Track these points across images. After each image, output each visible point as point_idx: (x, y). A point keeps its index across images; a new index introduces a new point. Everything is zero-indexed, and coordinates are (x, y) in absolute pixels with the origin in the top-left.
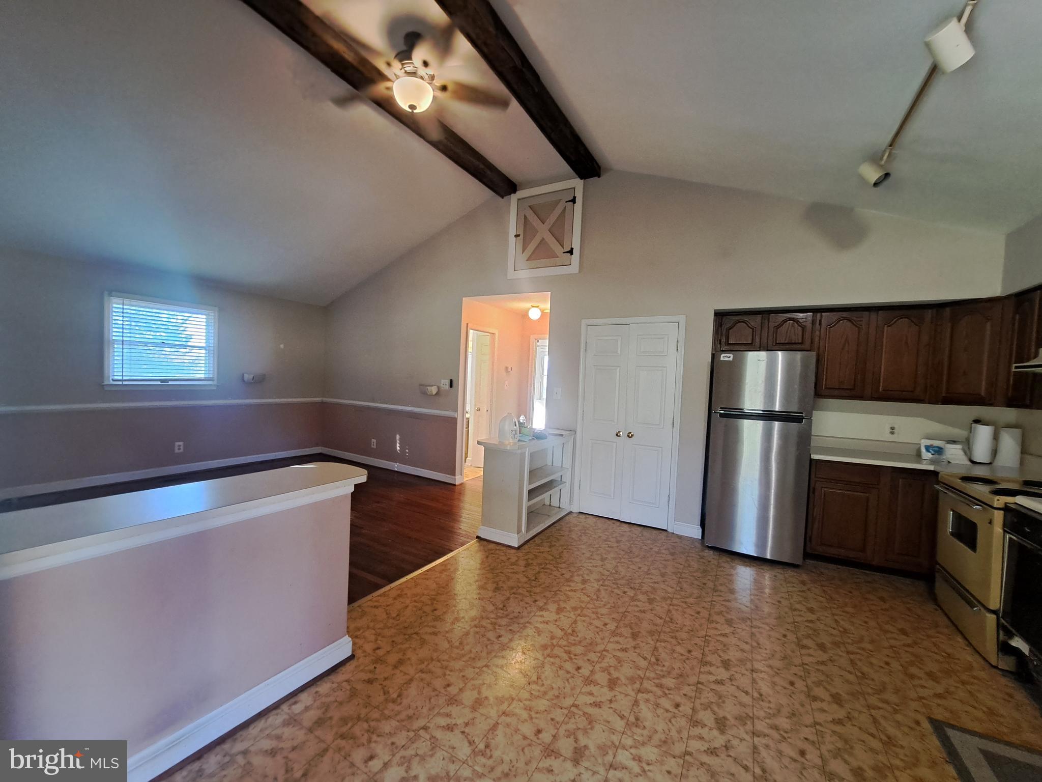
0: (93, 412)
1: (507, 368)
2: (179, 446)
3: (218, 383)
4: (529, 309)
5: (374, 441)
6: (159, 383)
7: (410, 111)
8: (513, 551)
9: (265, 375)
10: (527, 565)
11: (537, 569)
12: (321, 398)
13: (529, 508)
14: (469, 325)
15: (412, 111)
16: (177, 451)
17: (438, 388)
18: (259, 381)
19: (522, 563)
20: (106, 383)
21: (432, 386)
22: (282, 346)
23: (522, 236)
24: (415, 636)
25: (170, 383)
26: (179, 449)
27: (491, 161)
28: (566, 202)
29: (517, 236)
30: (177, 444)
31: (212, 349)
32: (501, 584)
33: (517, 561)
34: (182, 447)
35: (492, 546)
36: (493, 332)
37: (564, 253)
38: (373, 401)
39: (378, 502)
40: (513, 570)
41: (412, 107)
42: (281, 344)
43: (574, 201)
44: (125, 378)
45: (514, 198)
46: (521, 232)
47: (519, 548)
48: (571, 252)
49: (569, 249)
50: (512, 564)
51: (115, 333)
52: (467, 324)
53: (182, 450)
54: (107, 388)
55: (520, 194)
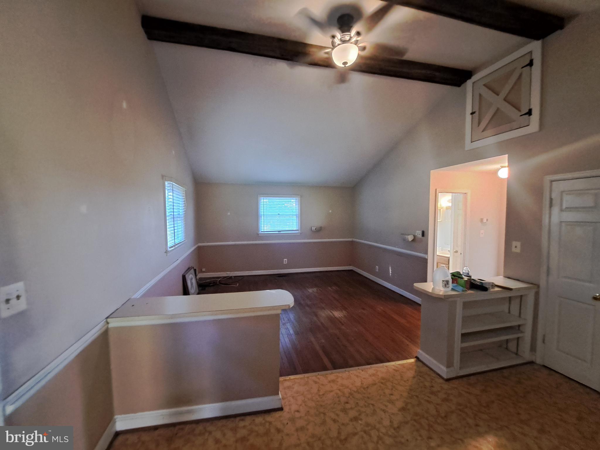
0: (256, 244)
1: (482, 220)
2: (285, 261)
3: (301, 232)
4: (499, 169)
5: (377, 267)
6: (277, 232)
7: (344, 66)
8: (441, 381)
9: (321, 227)
10: (446, 400)
11: (453, 407)
12: (352, 239)
13: (462, 349)
14: (437, 189)
15: (345, 66)
16: (284, 263)
17: (414, 236)
18: (319, 230)
19: (442, 395)
20: (259, 233)
21: (409, 235)
22: (330, 211)
23: (477, 113)
24: (371, 406)
25: (282, 232)
26: (285, 262)
27: (437, 64)
28: (523, 68)
29: (472, 113)
30: (285, 260)
31: (298, 215)
32: (409, 406)
33: (439, 391)
34: (286, 261)
35: (425, 369)
36: (465, 192)
37: (521, 116)
38: (377, 242)
39: (364, 309)
40: (429, 399)
41: (345, 63)
42: (330, 210)
43: (531, 64)
44: (265, 231)
45: (469, 83)
46: (476, 109)
47: (448, 380)
48: (530, 113)
49: (527, 111)
50: (432, 393)
51: (262, 211)
52: (436, 190)
53: (286, 263)
54: (259, 235)
55: (474, 78)
